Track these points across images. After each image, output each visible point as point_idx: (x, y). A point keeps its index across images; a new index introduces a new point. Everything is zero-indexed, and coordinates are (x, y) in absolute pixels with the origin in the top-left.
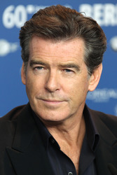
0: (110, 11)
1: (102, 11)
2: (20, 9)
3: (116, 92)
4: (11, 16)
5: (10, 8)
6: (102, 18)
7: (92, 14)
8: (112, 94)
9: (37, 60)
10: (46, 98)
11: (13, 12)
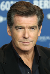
0: (46, 3)
1: (43, 3)
2: (8, 2)
3: (49, 37)
4: (4, 6)
5: (3, 2)
6: (43, 6)
7: (39, 4)
8: (48, 38)
9: (19, 25)
10: (24, 41)
11: (4, 4)
